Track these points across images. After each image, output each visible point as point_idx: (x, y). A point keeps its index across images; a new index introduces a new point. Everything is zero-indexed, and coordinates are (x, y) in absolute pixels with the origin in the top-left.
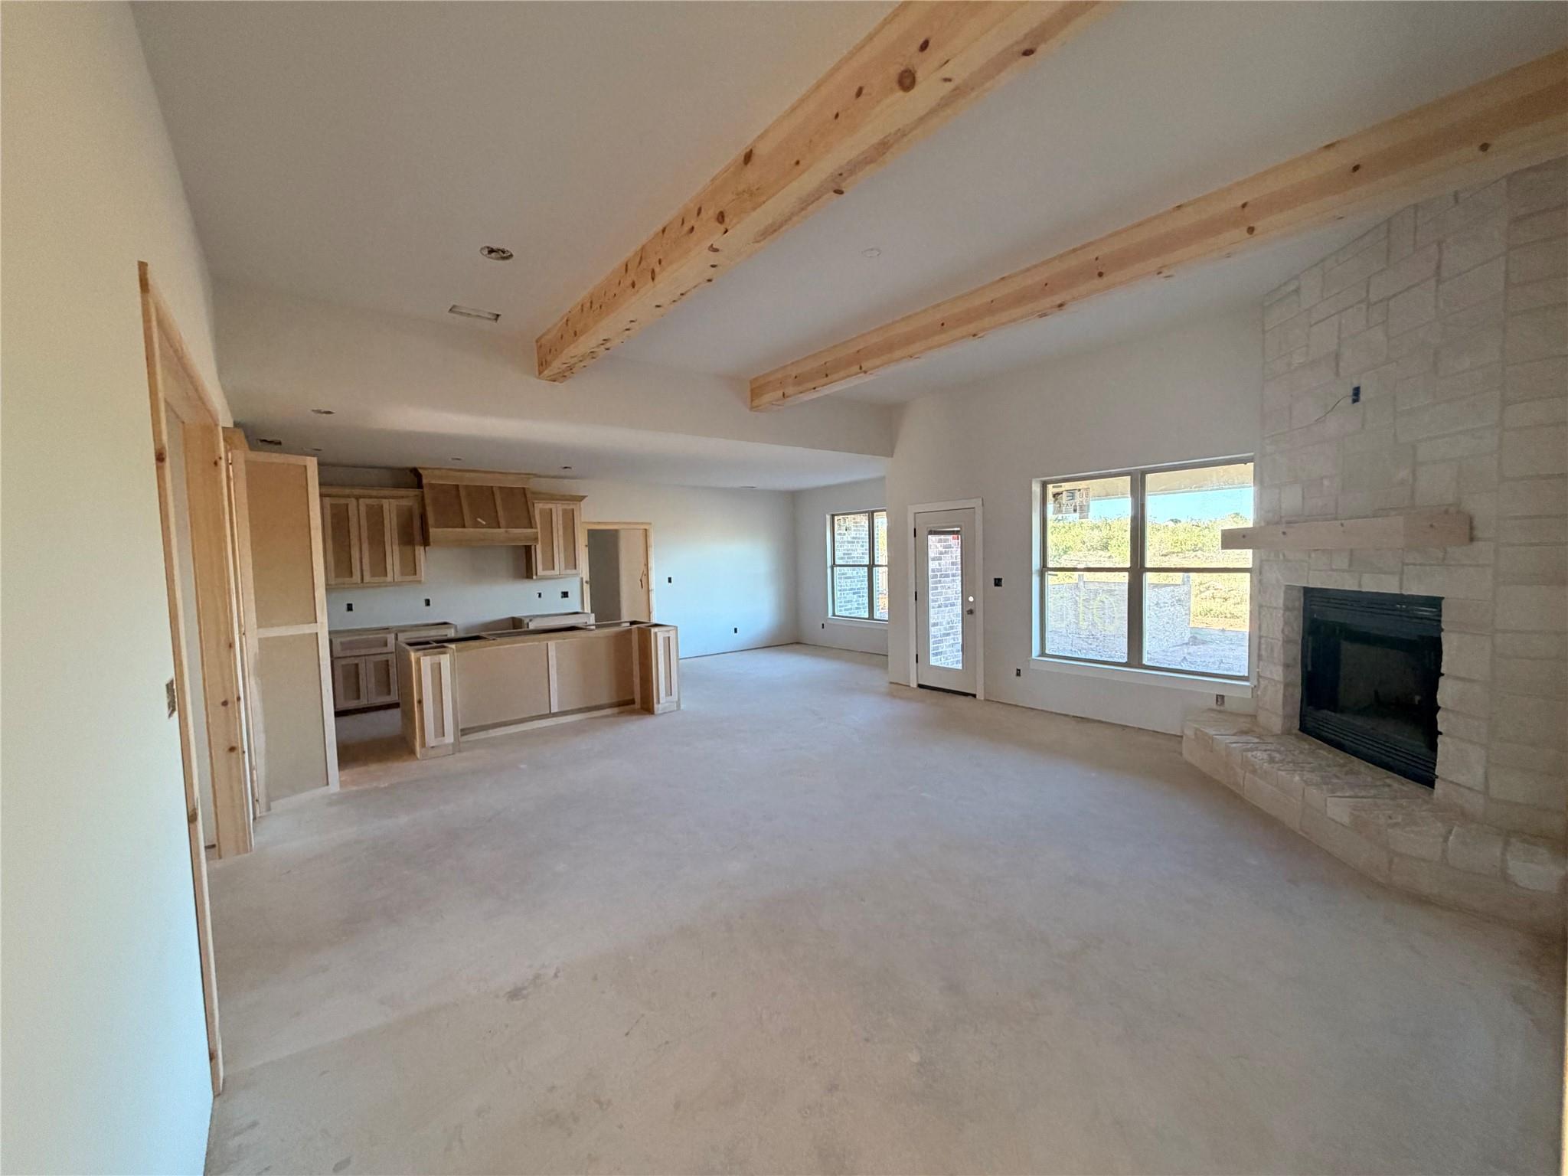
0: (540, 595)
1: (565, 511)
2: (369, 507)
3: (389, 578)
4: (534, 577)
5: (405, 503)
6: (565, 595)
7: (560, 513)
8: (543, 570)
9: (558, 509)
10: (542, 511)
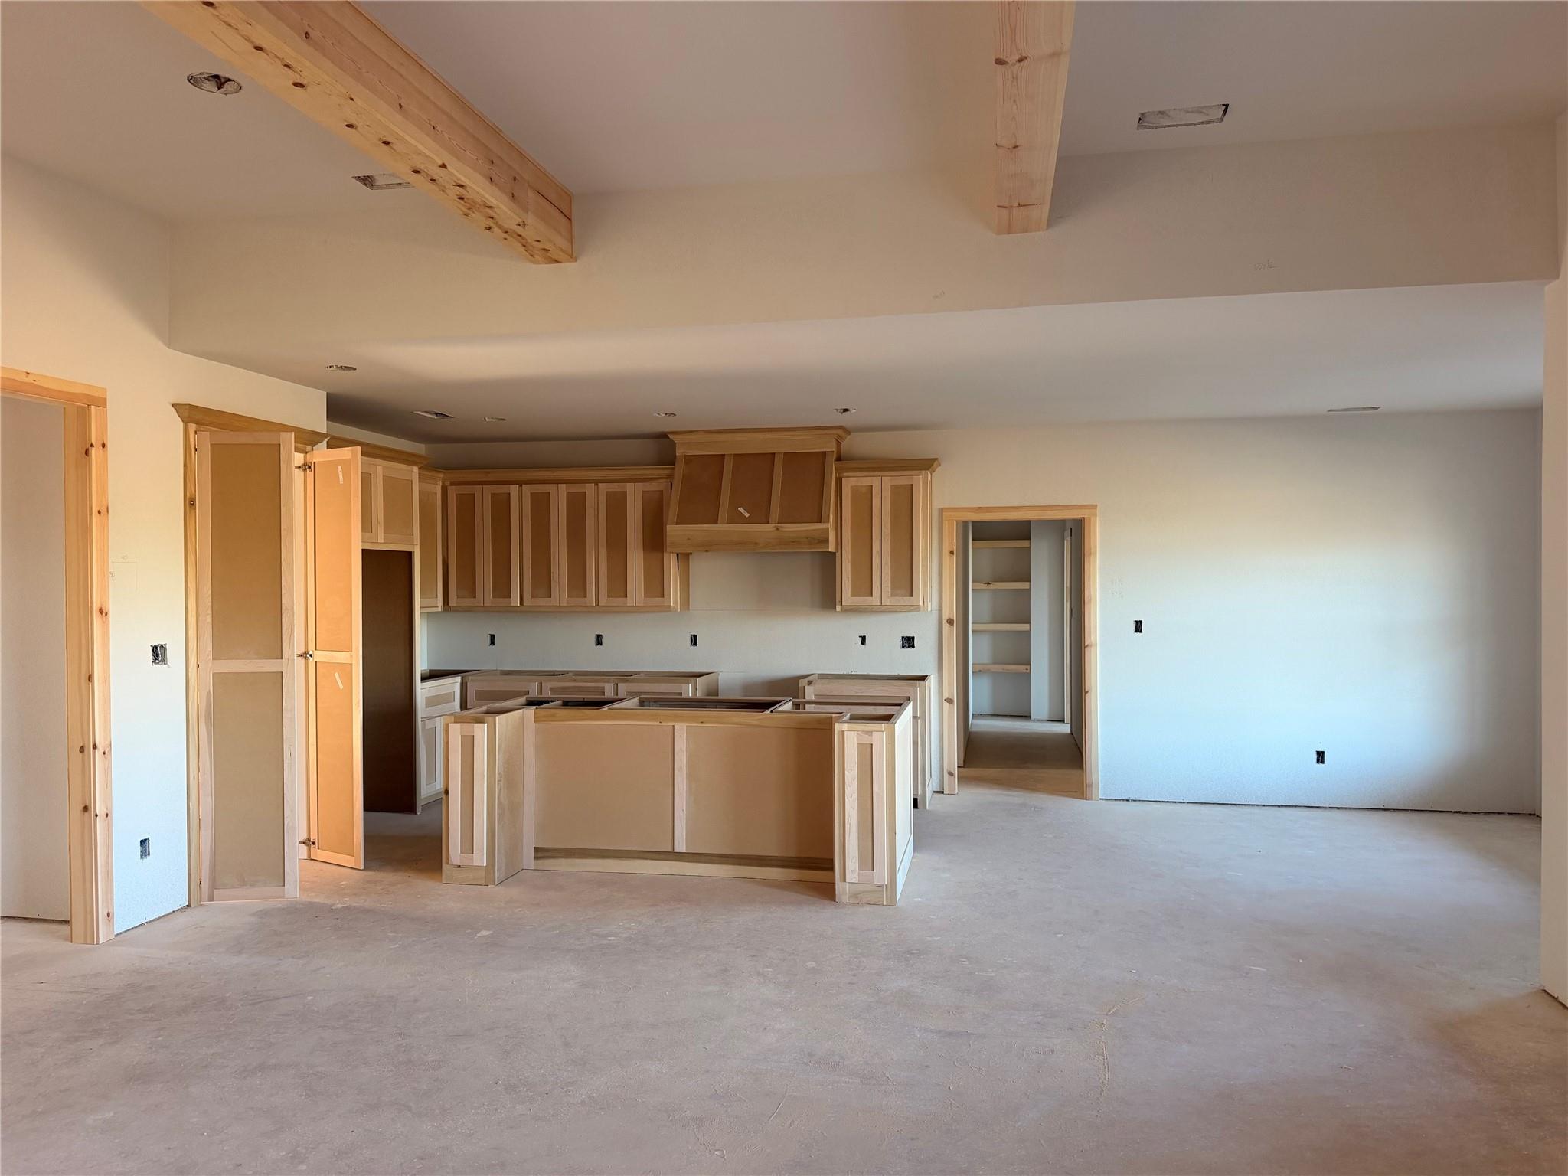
0: (864, 640)
1: (895, 489)
2: (610, 495)
3: (630, 601)
4: (838, 608)
5: (653, 486)
6: (909, 642)
7: (887, 494)
8: (854, 595)
9: (882, 486)
10: (855, 491)
